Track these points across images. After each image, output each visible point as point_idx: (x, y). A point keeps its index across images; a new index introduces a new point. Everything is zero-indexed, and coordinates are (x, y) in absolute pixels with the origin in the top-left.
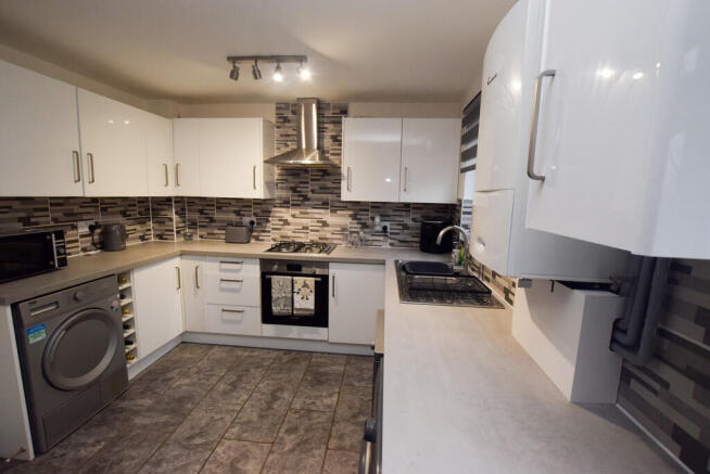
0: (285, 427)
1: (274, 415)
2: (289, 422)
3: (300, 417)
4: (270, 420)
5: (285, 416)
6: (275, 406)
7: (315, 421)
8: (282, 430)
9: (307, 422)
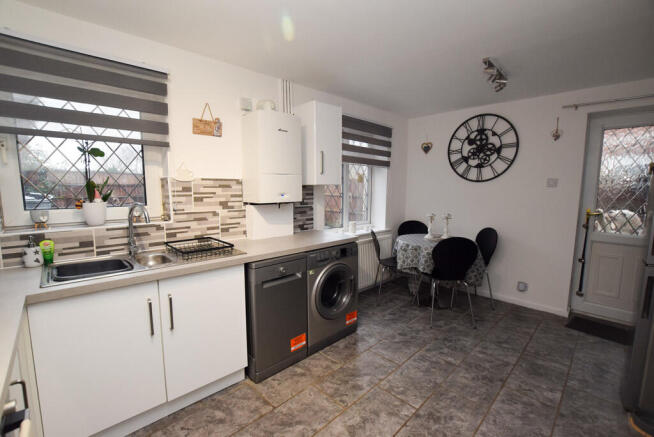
0: (361, 393)
1: (364, 409)
2: (354, 395)
3: (343, 395)
4: (370, 406)
5: (355, 403)
6: (358, 419)
7: (335, 386)
8: (364, 392)
9: (341, 389)
